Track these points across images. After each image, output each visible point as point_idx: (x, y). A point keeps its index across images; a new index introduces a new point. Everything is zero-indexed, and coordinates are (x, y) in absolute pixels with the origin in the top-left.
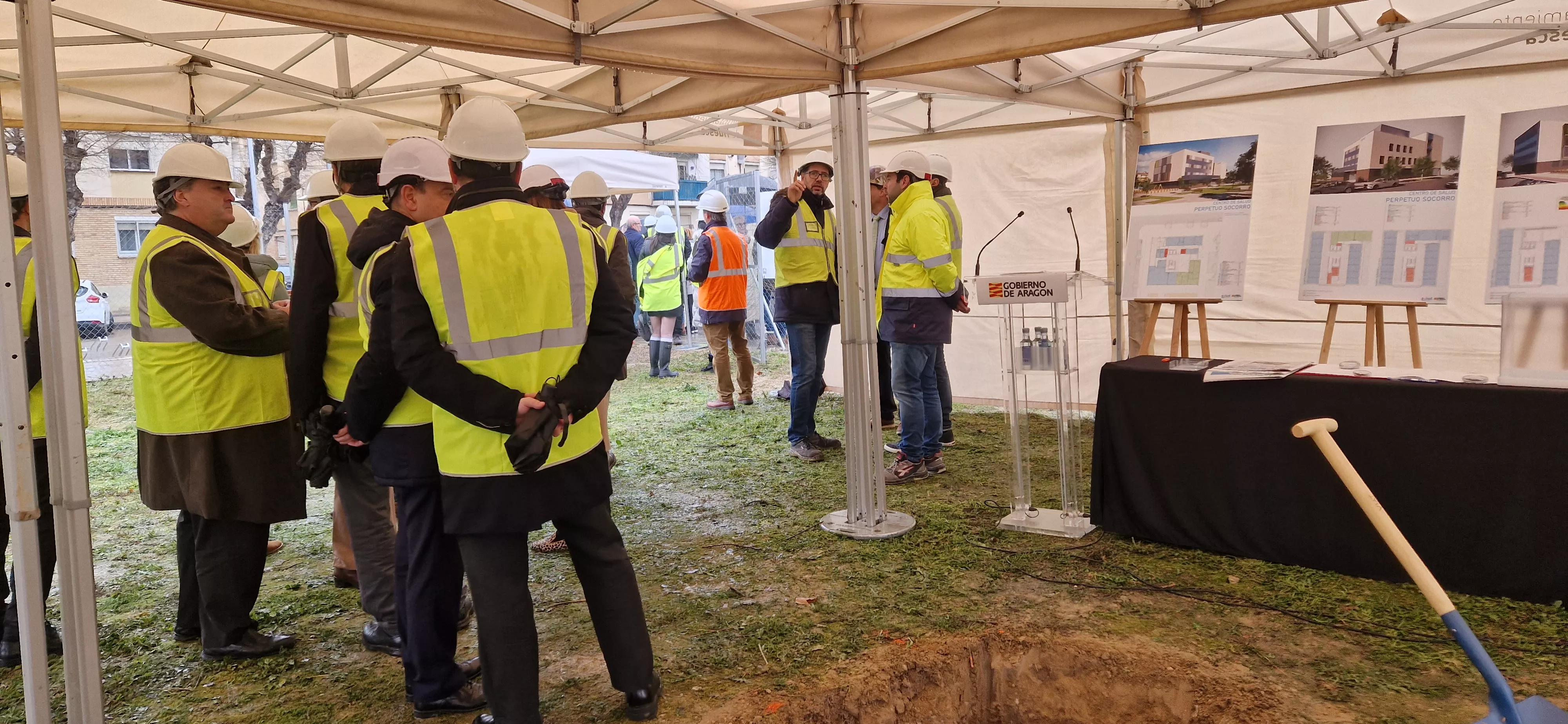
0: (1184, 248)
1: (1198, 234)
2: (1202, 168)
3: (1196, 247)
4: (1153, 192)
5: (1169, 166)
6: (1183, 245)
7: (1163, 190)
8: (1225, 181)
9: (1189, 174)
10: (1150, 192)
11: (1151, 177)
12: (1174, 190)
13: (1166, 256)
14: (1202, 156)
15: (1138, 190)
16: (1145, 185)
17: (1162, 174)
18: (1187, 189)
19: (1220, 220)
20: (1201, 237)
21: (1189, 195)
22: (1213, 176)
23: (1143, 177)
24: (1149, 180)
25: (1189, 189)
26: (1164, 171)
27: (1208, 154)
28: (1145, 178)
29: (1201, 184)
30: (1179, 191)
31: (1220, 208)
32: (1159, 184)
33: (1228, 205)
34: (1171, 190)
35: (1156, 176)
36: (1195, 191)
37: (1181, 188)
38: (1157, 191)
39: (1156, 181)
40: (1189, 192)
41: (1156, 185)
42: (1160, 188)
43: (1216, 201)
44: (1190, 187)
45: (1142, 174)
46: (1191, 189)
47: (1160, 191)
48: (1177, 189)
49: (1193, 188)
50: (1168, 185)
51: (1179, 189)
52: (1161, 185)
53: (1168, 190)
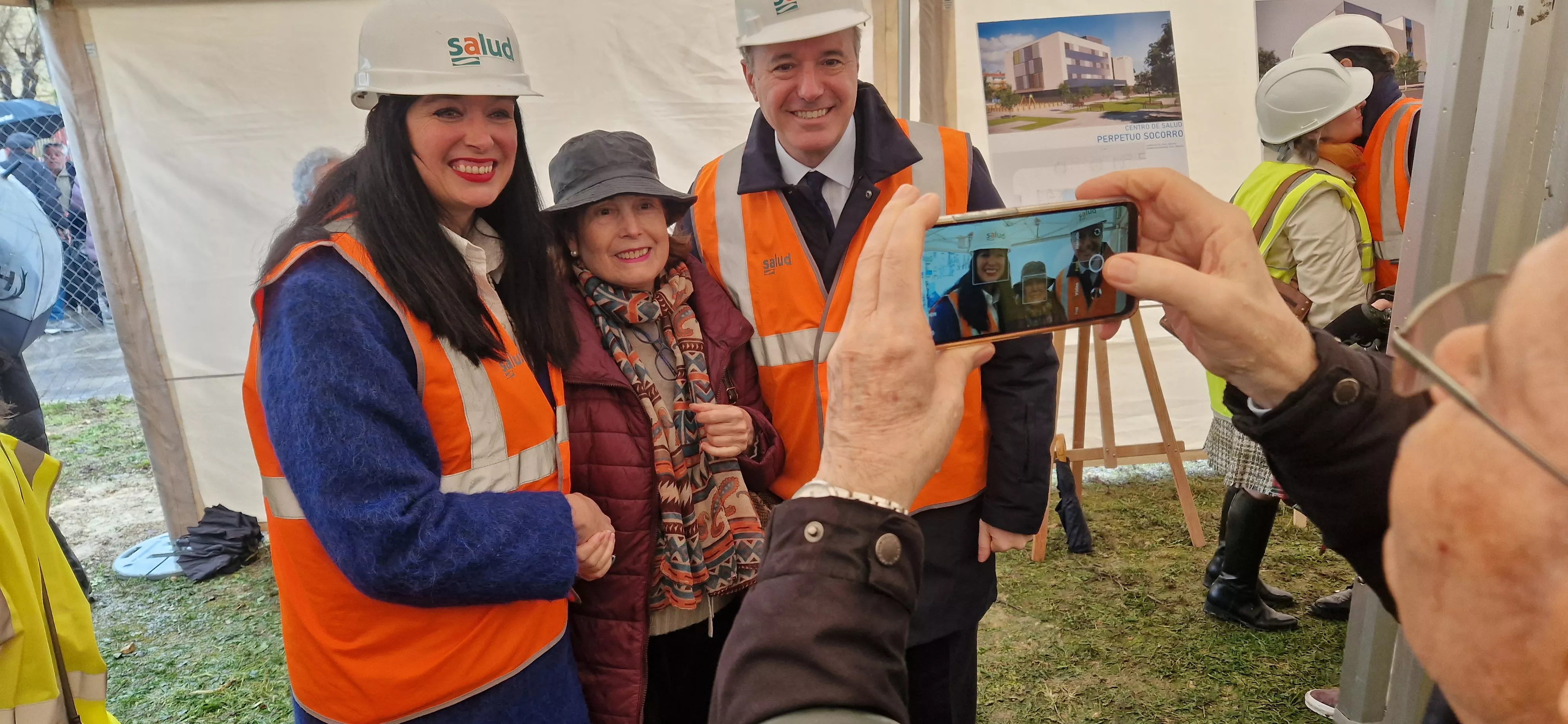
2: (1095, 65)
4: (1020, 108)
5: (1038, 62)
7: (1037, 105)
8: (1137, 89)
9: (1075, 76)
10: (1014, 109)
11: (1011, 81)
12: (1054, 106)
14: (1089, 45)
15: (992, 104)
16: (1004, 95)
17: (1030, 77)
19: (1140, 156)
21: (1082, 115)
22: (1114, 81)
23: (998, 80)
25: (1082, 104)
26: (1032, 71)
27: (1099, 41)
28: (1002, 83)
29: (1098, 95)
30: (1066, 106)
31: (1137, 136)
32: (1027, 94)
33: (1149, 131)
34: (1051, 105)
35: (1019, 80)
36: (1092, 108)
37: (1068, 102)
38: (1026, 107)
39: (1023, 89)
40: (1081, 108)
41: (1024, 97)
42: (1032, 101)
43: (1128, 124)
44: (1081, 100)
45: (994, 76)
46: (1085, 104)
47: (1032, 107)
48: (1059, 103)
49: (1087, 101)
50: (1043, 96)
51: (1064, 103)
52: (1031, 96)
53: (1047, 105)
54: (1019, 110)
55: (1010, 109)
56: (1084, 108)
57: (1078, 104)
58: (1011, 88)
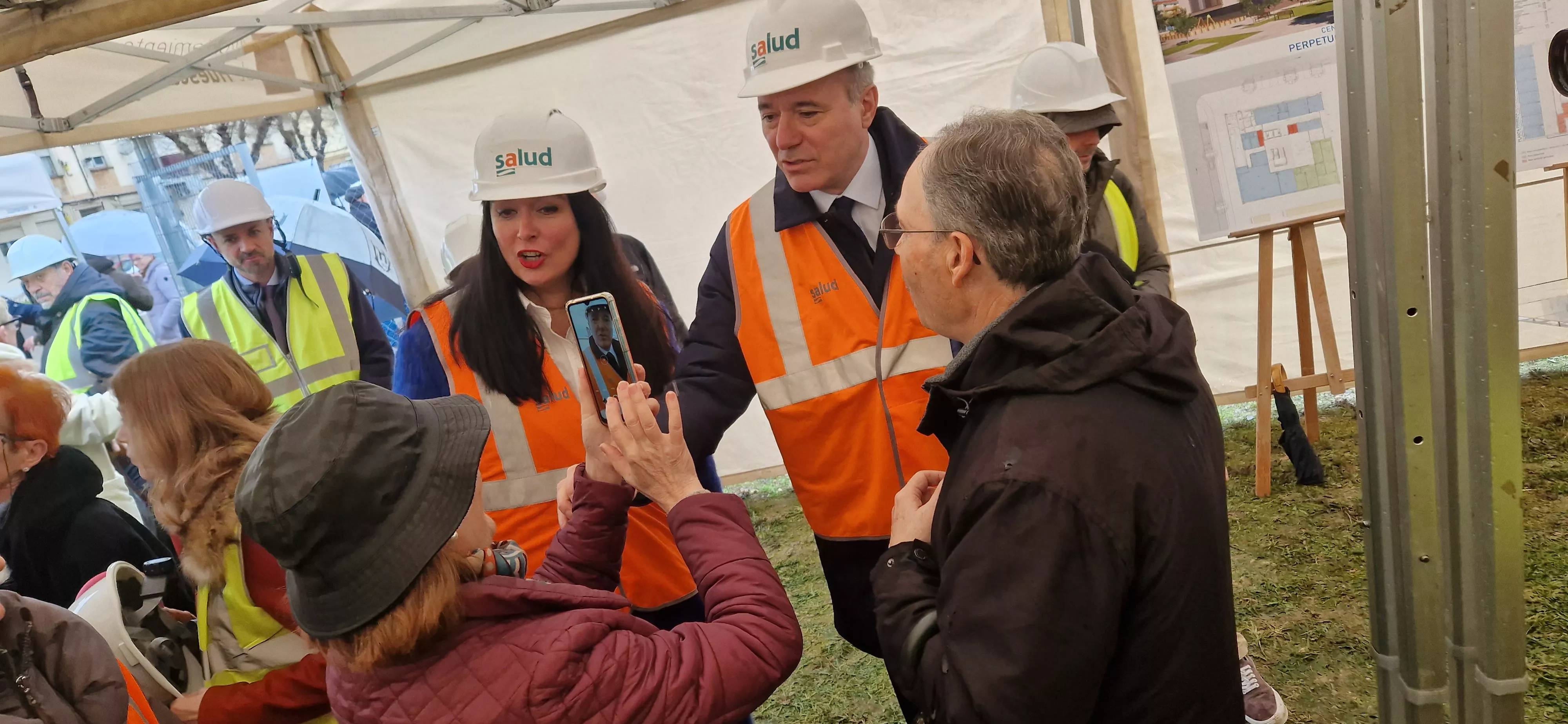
0: (1291, 121)
1: (1310, 92)
3: (1314, 115)
4: (1198, 30)
6: (1288, 117)
7: (1217, 25)
10: (1192, 33)
12: (1235, 22)
13: (1262, 144)
15: (1167, 33)
16: (1178, 20)
18: (1259, 15)
20: (1318, 96)
21: (1270, 25)
23: (1170, 7)
24: (1187, 10)
25: (1268, 14)
28: (1175, 9)
30: (1250, 20)
32: (1206, 14)
34: (1232, 21)
35: (1194, 2)
36: (1279, 16)
37: (1251, 15)
38: (1204, 29)
39: (1199, 10)
40: (1267, 19)
41: (1200, 18)
42: (1210, 22)
43: (1325, 25)
44: (1266, 10)
46: (1271, 13)
47: (1211, 28)
48: (1242, 18)
49: (1273, 10)
50: (1222, 14)
51: (1247, 16)
52: (1209, 16)
53: (1227, 22)
54: (1197, 33)
55: (1186, 34)
56: (1270, 17)
57: (1263, 14)
58: (1185, 12)
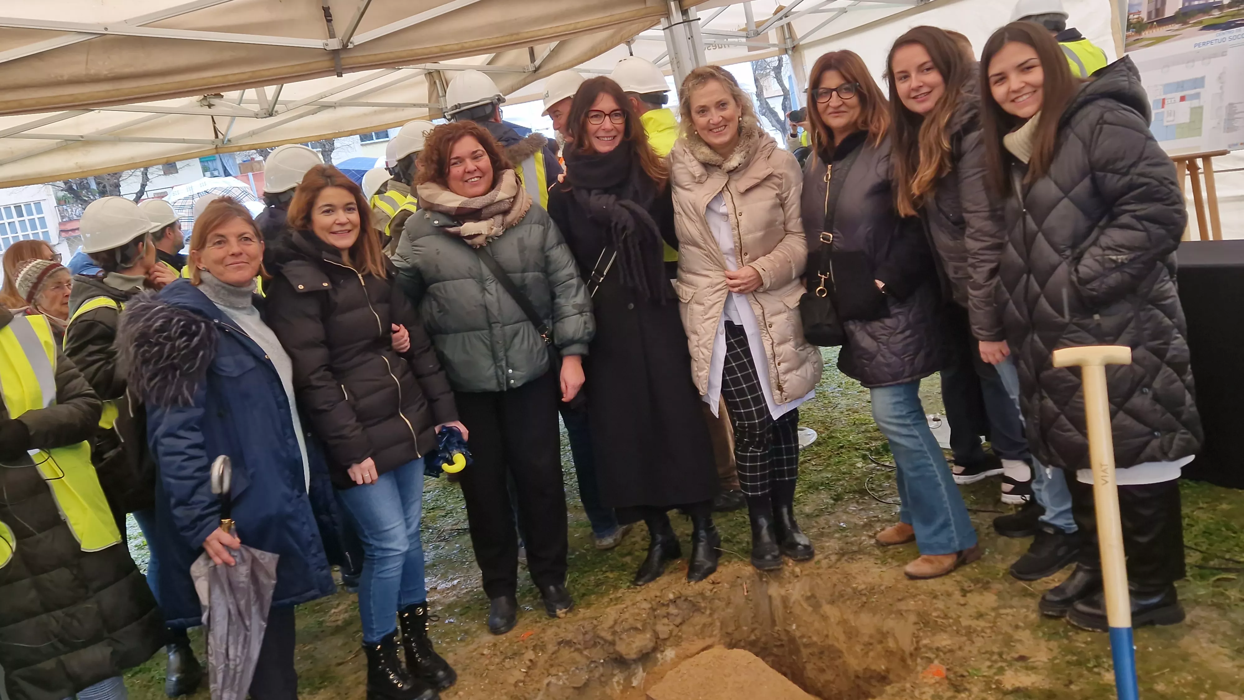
0: (1182, 94)
1: (1199, 75)
3: (1197, 90)
4: (1147, 32)
6: (1182, 91)
7: (1158, 29)
8: (1230, 6)
9: (1187, 4)
10: (1143, 34)
11: (1144, 16)
12: (1170, 27)
13: (1163, 107)
15: (1130, 33)
16: (1138, 25)
17: (1157, 10)
18: (1185, 23)
19: (1224, 54)
20: (1203, 78)
21: (1188, 30)
22: (1214, 3)
23: (1136, 16)
24: (1143, 20)
25: (1188, 23)
26: (1159, 6)
28: (1138, 18)
29: (1200, 15)
30: (1177, 26)
31: (1223, 40)
32: (1153, 22)
33: (1232, 35)
34: (1167, 27)
35: (1149, 13)
36: (1194, 25)
37: (1178, 23)
38: (1151, 31)
39: (1151, 19)
40: (1187, 26)
41: (1150, 24)
42: (1155, 27)
43: (1219, 32)
44: (1188, 20)
45: (1134, 14)
46: (1190, 23)
47: (1154, 31)
48: (1173, 25)
49: (1192, 20)
50: (1163, 22)
51: (1176, 24)
52: (1155, 23)
53: (1163, 28)
54: (1146, 34)
55: (1140, 34)
56: (1189, 25)
